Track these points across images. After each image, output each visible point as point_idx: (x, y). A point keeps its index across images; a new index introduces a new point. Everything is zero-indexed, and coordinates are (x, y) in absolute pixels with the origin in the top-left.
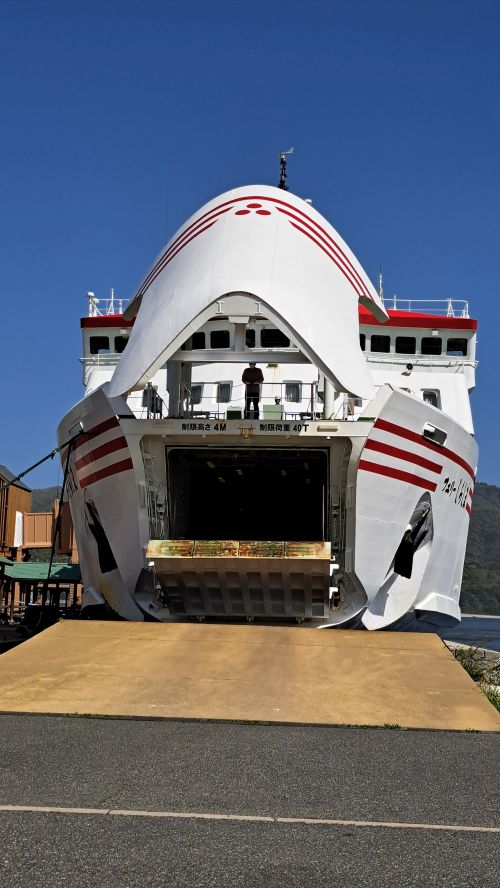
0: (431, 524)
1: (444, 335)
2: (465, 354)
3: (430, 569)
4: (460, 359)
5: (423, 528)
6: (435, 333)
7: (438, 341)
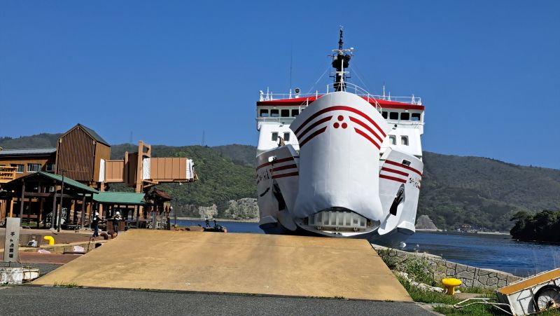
0: (404, 196)
1: (410, 112)
2: (419, 119)
3: (403, 212)
4: (417, 122)
5: (401, 197)
6: (407, 111)
7: (408, 114)
